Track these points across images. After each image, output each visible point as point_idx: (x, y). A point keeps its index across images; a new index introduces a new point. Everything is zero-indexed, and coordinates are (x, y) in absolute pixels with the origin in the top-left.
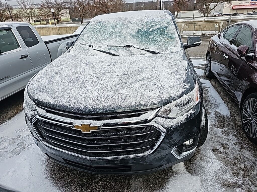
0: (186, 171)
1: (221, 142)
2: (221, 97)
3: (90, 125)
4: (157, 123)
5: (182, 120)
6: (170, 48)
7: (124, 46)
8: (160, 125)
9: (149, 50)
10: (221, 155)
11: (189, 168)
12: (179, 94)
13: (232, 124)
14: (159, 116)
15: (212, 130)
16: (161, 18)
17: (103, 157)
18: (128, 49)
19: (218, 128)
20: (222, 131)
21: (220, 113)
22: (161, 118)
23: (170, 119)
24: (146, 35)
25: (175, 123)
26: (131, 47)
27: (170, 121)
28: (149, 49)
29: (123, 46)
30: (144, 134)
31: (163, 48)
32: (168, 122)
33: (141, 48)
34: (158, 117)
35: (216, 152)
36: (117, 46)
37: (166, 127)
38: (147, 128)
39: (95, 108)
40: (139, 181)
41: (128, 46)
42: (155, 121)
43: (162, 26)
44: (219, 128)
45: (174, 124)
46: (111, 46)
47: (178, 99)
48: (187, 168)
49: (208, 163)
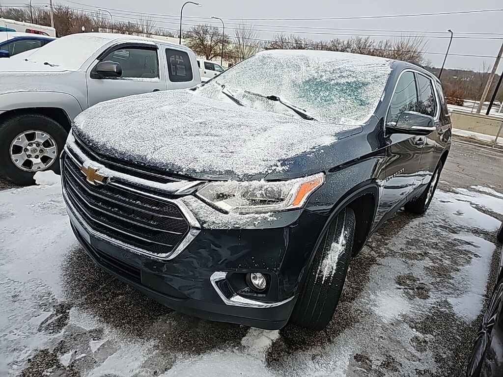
0: (263, 356)
1: (391, 353)
2: (488, 283)
3: (96, 171)
4: (187, 205)
5: (238, 221)
6: (347, 119)
7: (268, 97)
8: (191, 210)
9: (303, 112)
10: (364, 372)
11: (275, 356)
12: (250, 174)
13: (458, 337)
14: (196, 196)
15: (394, 324)
16: (369, 67)
17: (105, 235)
18: (270, 101)
19: (413, 328)
20: (416, 338)
21: (451, 307)
22: (197, 199)
23: (214, 210)
24: (317, 89)
25: (224, 220)
26: (277, 100)
27: (214, 212)
28: (304, 110)
29: (266, 96)
30: (161, 216)
31: (331, 116)
32: (208, 212)
33: (292, 107)
34: (193, 197)
35: (360, 362)
36: (258, 95)
37: (200, 218)
38: (169, 208)
39: (113, 149)
40: (170, 323)
41: (274, 98)
42: (185, 201)
43: (359, 80)
44: (414, 330)
45: (220, 222)
46: (249, 93)
47: (243, 180)
48: (270, 354)
49: (321, 370)
